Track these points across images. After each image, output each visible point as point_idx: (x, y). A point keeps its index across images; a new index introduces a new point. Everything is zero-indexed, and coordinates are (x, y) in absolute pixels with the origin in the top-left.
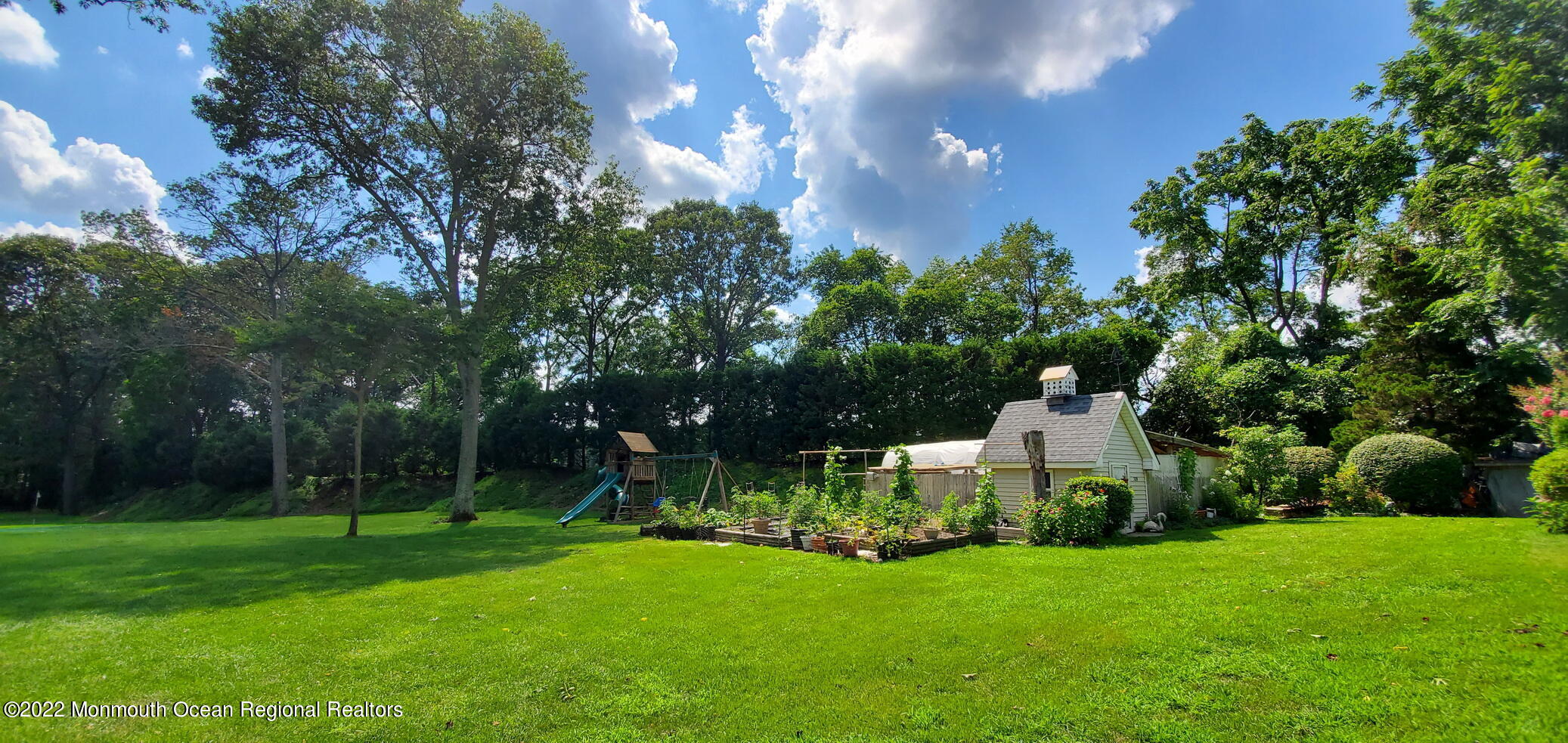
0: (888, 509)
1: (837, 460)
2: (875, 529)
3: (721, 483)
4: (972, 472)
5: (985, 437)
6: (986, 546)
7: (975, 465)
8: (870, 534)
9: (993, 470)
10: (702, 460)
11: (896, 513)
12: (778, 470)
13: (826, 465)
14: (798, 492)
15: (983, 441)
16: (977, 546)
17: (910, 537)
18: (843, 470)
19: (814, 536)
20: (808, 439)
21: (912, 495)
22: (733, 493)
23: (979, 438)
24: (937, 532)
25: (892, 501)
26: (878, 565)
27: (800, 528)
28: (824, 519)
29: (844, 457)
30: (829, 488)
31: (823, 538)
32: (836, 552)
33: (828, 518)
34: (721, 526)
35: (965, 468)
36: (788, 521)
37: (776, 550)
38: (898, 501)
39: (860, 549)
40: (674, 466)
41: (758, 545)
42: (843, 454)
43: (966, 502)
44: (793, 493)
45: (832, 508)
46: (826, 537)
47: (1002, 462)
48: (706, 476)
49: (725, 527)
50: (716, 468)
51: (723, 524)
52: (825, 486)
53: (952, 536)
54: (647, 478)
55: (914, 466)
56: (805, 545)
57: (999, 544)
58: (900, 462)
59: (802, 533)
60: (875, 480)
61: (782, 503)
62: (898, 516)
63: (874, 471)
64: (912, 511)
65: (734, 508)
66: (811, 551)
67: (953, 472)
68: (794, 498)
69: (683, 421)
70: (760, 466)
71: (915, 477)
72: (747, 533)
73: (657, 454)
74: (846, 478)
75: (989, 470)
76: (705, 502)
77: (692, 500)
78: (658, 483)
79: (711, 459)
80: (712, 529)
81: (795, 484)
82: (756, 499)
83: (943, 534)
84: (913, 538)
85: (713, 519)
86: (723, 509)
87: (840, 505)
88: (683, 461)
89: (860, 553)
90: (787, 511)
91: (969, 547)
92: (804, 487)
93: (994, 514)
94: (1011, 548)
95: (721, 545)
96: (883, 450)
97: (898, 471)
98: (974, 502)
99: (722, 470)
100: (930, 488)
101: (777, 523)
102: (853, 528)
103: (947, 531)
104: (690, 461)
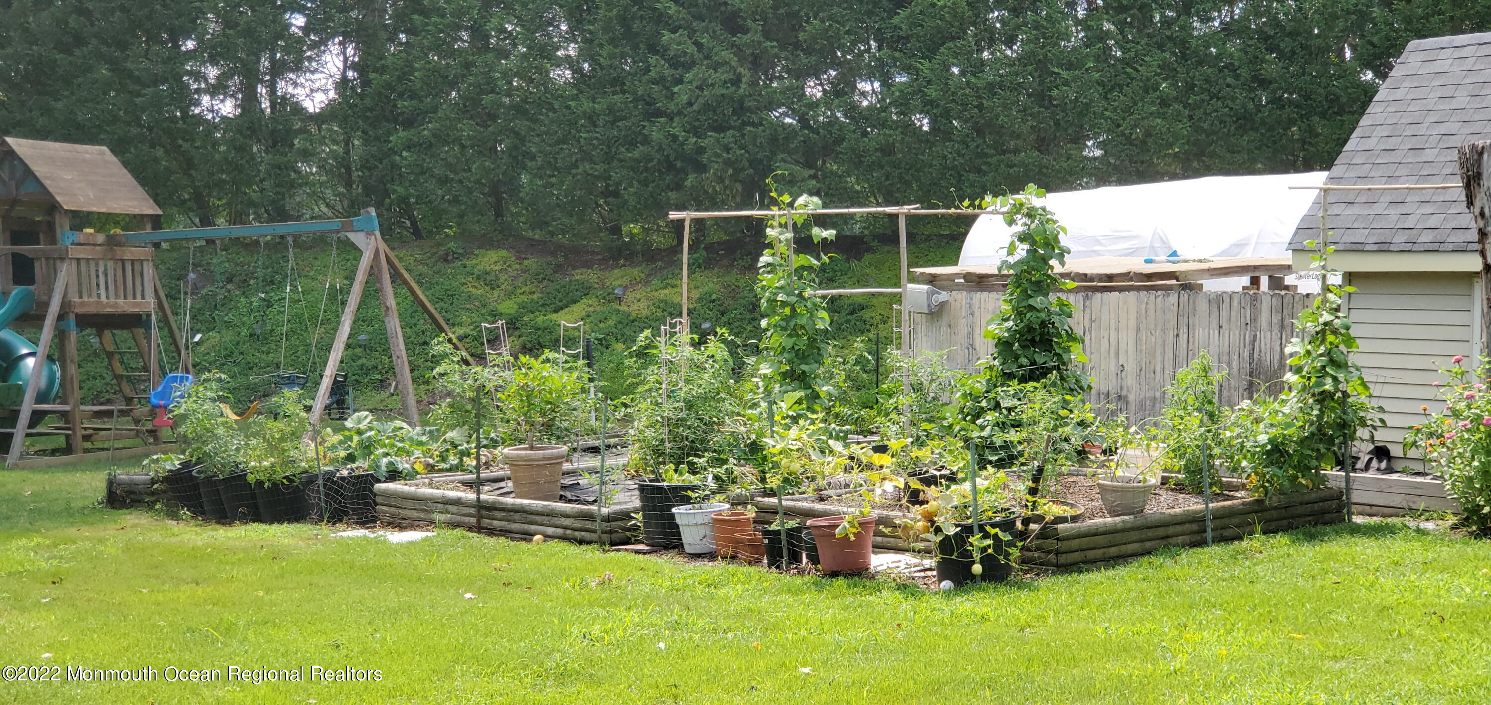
0: (978, 414)
1: (804, 244)
2: (930, 481)
3: (394, 324)
4: (1277, 283)
5: (1326, 162)
6: (1311, 537)
7: (1286, 258)
8: (915, 498)
9: (1350, 277)
10: (320, 242)
11: (1002, 426)
12: (590, 276)
13: (765, 258)
14: (664, 351)
15: (1318, 178)
16: (1282, 539)
17: (1051, 509)
18: (827, 277)
19: (719, 506)
20: (701, 168)
21: (1061, 364)
22: (436, 360)
23: (1308, 167)
24: (1146, 491)
25: (992, 385)
26: (937, 602)
27: (672, 478)
28: (755, 448)
29: (829, 233)
30: (774, 340)
31: (751, 513)
32: (795, 558)
33: (772, 444)
34: (394, 475)
35: (1254, 272)
36: (630, 456)
37: (590, 554)
38: (1014, 386)
39: (880, 548)
40: (219, 262)
41: (527, 536)
42: (822, 221)
43: (1251, 390)
44: (644, 355)
45: (784, 406)
46: (762, 510)
47: (1383, 248)
48: (338, 298)
49: (412, 475)
50: (373, 273)
51: (403, 465)
52: (759, 333)
53: (1193, 504)
54: (125, 305)
55: (1073, 264)
56: (691, 537)
57: (1356, 530)
58: (1022, 250)
59: (680, 495)
60: (936, 313)
61: (609, 394)
62: (1013, 436)
63: (932, 280)
64: (1061, 421)
65: (442, 409)
66: (711, 556)
67: (1212, 285)
68: (652, 375)
69: (249, 101)
70: (532, 262)
71: (1075, 301)
72: (487, 495)
73: (156, 221)
74: (833, 305)
75: (1335, 279)
76: (339, 390)
77: (290, 381)
78: (164, 322)
79: (357, 238)
80: (364, 483)
81: (652, 323)
82: (516, 378)
83: (1166, 496)
84: (1057, 510)
85: (367, 447)
86: (404, 415)
87: (815, 396)
88: (252, 246)
89: (879, 561)
90: (627, 420)
91: (1254, 542)
92: (685, 336)
93: (1345, 428)
94: (1397, 546)
95: (396, 537)
96: (965, 208)
97: (1018, 280)
98: (1276, 389)
99: (396, 276)
100: (1127, 340)
101: (593, 461)
102: (856, 477)
103: (1180, 488)
104: (279, 244)
